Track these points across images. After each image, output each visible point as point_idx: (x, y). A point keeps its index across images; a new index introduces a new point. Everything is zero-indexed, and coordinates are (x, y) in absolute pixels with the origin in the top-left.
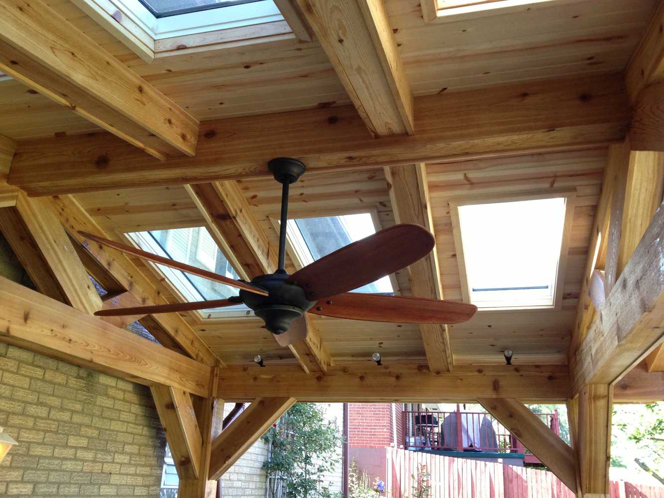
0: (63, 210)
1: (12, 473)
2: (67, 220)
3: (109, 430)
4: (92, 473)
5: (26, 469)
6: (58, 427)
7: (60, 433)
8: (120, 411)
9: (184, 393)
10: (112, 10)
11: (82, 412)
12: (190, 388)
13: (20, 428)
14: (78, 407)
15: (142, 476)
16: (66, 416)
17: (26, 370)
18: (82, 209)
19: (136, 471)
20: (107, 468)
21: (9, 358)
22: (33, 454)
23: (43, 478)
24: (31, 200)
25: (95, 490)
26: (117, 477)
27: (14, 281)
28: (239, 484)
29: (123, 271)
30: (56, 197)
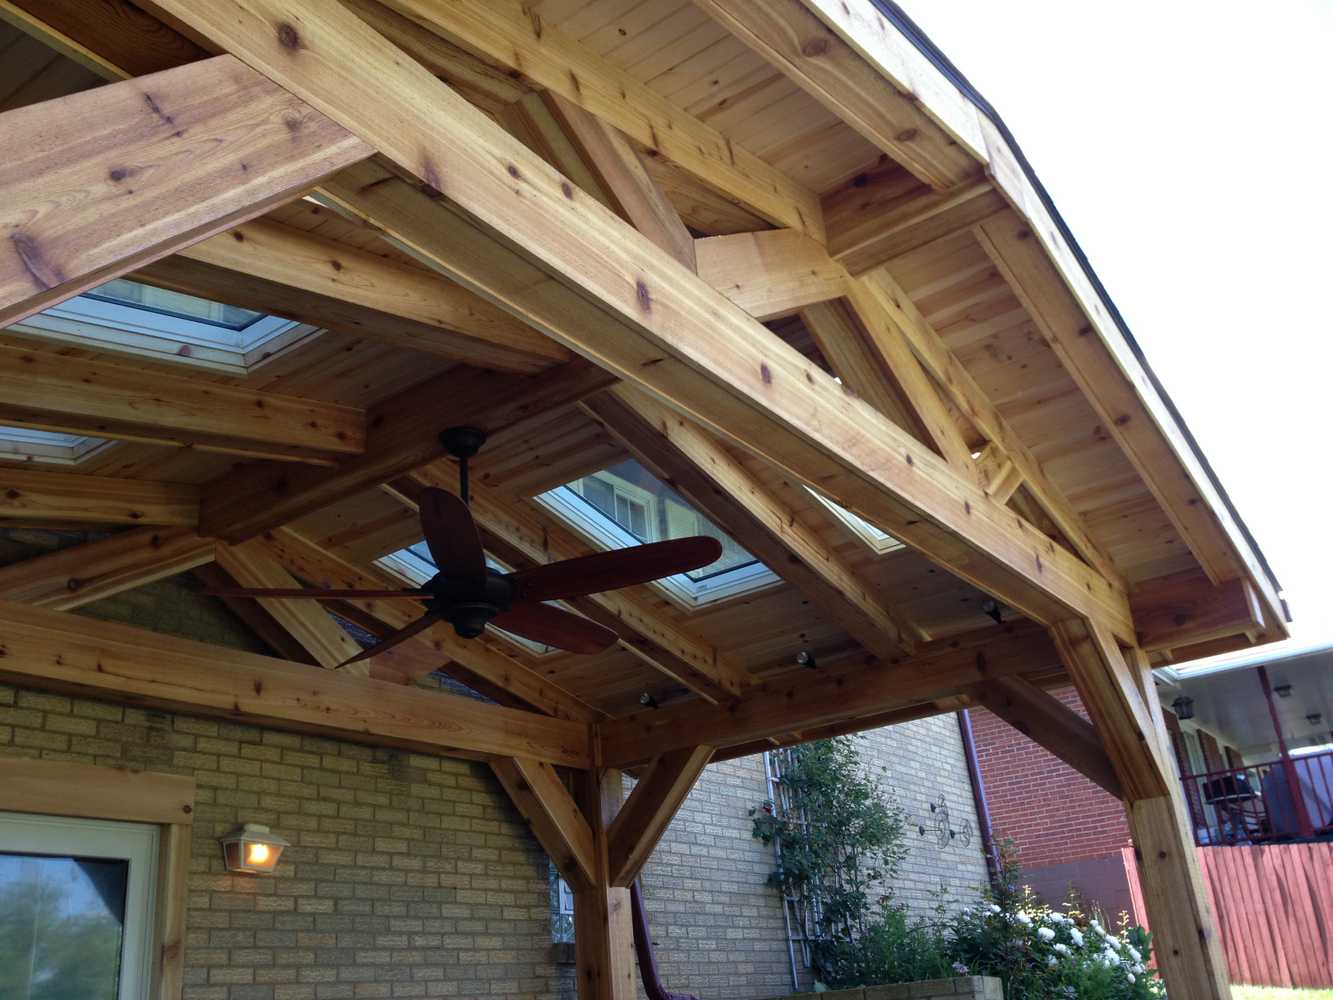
0: (282, 550)
1: (300, 885)
2: (292, 562)
3: (440, 829)
4: (423, 887)
5: (318, 881)
6: (356, 827)
7: (360, 836)
8: (454, 802)
9: (541, 764)
10: (176, 348)
11: (390, 807)
12: (551, 756)
13: (299, 830)
14: (382, 800)
15: (512, 892)
16: (365, 813)
17: (293, 757)
18: (311, 544)
19: (500, 885)
20: (446, 880)
21: (266, 745)
22: (325, 862)
23: (346, 893)
24: (233, 549)
25: (435, 910)
26: (468, 893)
27: (245, 650)
28: (718, 909)
29: (395, 612)
30: (269, 537)
